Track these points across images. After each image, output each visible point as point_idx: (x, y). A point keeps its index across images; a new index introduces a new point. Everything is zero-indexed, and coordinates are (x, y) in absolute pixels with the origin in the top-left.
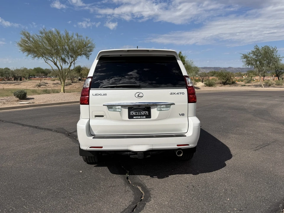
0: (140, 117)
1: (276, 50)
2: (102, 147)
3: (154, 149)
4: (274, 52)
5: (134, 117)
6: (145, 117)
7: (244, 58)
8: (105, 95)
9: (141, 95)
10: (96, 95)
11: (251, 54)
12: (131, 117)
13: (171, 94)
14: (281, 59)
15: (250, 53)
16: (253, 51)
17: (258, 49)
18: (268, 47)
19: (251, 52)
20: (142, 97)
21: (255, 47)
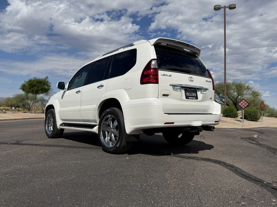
0: (192, 98)
2: (173, 123)
3: (205, 124)
5: (189, 98)
6: (195, 98)
8: (170, 76)
9: (192, 79)
10: (164, 75)
12: (187, 97)
13: (207, 81)
20: (193, 81)
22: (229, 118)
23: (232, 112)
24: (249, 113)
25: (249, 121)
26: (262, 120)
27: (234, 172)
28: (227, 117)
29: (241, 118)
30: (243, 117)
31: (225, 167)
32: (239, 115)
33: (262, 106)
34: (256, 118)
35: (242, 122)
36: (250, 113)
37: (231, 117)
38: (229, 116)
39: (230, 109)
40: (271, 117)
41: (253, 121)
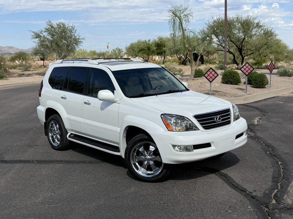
1: (74, 29)
4: (73, 31)
7: (36, 38)
11: (45, 32)
14: (82, 41)
15: (42, 31)
16: (47, 29)
17: (52, 27)
18: (63, 24)
19: (44, 30)
21: (48, 23)
22: (230, 85)
23: (234, 77)
24: (254, 78)
25: (254, 89)
26: (270, 85)
27: (226, 182)
28: (227, 84)
29: (245, 83)
30: (247, 83)
31: (220, 178)
32: (243, 78)
33: (271, 67)
34: (262, 84)
35: (245, 91)
36: (256, 78)
37: (232, 84)
38: (230, 82)
39: (231, 74)
40: (284, 76)
41: (260, 88)
